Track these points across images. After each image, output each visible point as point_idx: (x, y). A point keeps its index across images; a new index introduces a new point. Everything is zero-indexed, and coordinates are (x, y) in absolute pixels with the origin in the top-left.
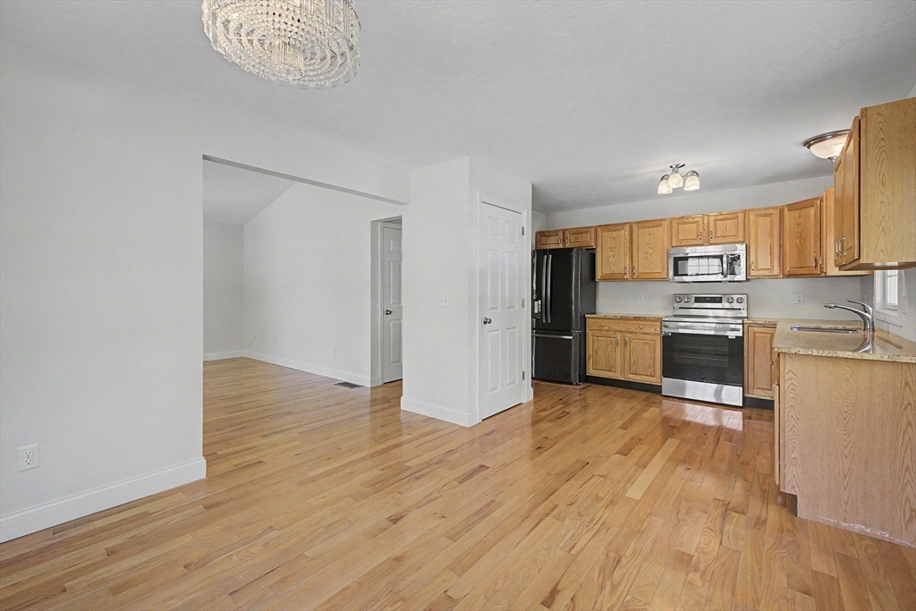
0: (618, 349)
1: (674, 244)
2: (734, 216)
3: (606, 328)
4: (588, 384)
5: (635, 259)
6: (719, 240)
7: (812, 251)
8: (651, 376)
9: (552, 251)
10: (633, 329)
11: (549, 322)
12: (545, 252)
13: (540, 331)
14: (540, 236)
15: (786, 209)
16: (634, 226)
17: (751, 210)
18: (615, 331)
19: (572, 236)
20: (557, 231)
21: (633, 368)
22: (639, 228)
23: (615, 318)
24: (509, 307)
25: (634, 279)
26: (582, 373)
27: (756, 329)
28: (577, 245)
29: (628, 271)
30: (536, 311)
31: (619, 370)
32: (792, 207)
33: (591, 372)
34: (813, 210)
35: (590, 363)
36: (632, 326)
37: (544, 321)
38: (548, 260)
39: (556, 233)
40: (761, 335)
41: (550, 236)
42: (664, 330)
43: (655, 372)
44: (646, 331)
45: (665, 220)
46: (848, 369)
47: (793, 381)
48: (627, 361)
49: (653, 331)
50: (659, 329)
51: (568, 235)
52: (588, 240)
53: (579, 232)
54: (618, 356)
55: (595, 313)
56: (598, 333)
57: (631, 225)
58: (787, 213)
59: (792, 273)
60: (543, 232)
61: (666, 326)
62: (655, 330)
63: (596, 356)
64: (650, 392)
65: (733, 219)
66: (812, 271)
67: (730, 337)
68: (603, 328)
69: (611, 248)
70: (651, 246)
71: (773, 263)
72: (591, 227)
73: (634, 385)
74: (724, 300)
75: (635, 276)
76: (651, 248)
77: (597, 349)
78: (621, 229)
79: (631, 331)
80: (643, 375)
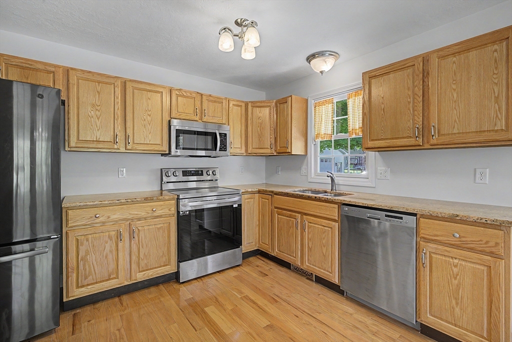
2: (218, 100)
5: (129, 124)
7: (269, 138)
10: (142, 215)
15: (250, 104)
16: (129, 84)
17: (229, 99)
18: (117, 221)
19: (15, 71)
21: (143, 264)
22: (135, 89)
23: (118, 204)
25: (130, 151)
27: (246, 196)
29: (120, 140)
32: (254, 104)
33: (72, 294)
34: (269, 108)
36: (140, 210)
40: (249, 200)
45: (164, 87)
48: (134, 258)
49: (166, 212)
50: (173, 209)
57: (124, 82)
58: (250, 107)
59: (254, 152)
62: (170, 210)
63: (84, 265)
64: (160, 283)
65: (219, 103)
66: (268, 151)
67: (234, 206)
68: (98, 220)
69: (93, 106)
70: (149, 113)
71: (241, 144)
72: (59, 67)
73: (139, 285)
74: (204, 173)
75: (128, 147)
76: (150, 116)
77: (87, 253)
78: (110, 84)
79: (139, 216)
80: (156, 268)
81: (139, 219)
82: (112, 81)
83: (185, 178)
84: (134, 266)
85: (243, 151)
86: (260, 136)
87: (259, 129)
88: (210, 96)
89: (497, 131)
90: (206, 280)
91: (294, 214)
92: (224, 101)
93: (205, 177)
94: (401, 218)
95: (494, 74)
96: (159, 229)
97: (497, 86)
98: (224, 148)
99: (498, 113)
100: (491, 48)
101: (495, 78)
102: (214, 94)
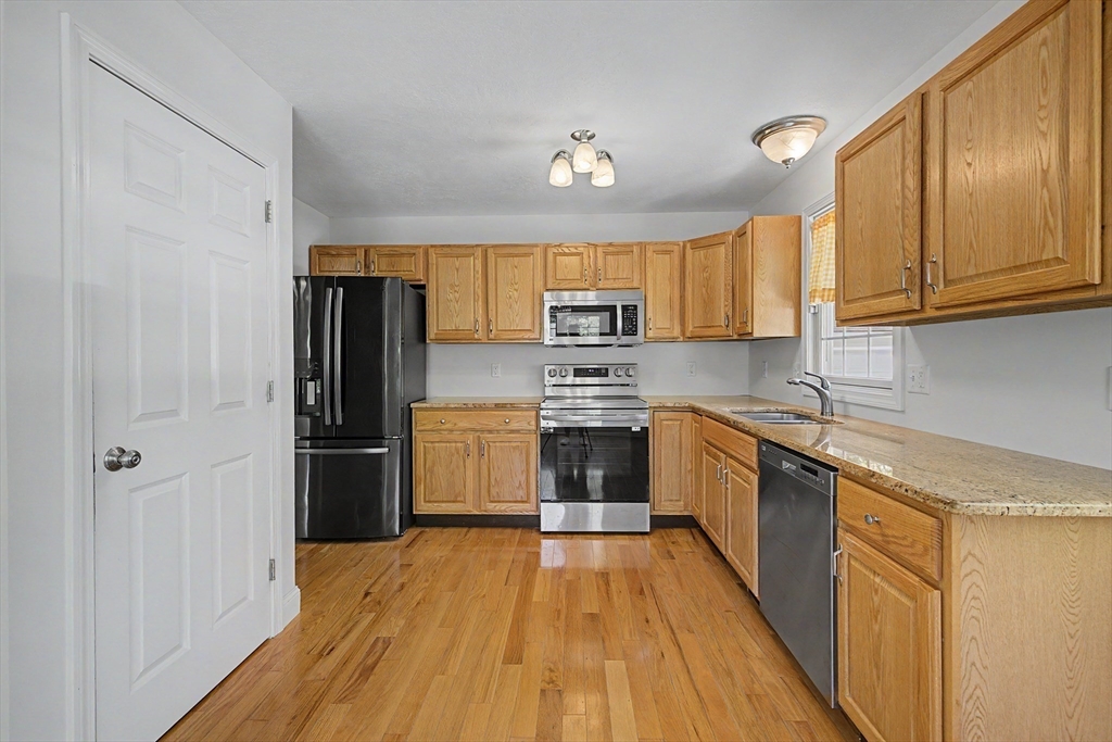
0: (469, 462)
1: (549, 287)
2: (625, 249)
3: (448, 426)
4: (418, 530)
5: (492, 306)
6: (609, 284)
7: (722, 306)
8: (523, 502)
9: (343, 281)
10: (493, 425)
11: (339, 421)
12: (329, 281)
13: (322, 443)
14: (319, 252)
15: (688, 245)
16: (490, 251)
17: (649, 244)
18: (465, 431)
19: (384, 260)
20: (355, 248)
21: (494, 491)
22: (497, 256)
23: (465, 408)
24: (224, 406)
25: (492, 341)
26: (405, 512)
27: (663, 415)
28: (393, 274)
29: (480, 327)
30: (311, 401)
31: (470, 497)
32: (696, 244)
33: (422, 507)
34: (722, 248)
35: (420, 492)
36: (492, 420)
37: (328, 421)
38: (336, 299)
39: (351, 251)
40: (670, 422)
41: (339, 255)
42: (543, 423)
43: (528, 495)
44: (514, 426)
45: (536, 246)
46: (1076, 537)
47: (976, 578)
48: (484, 483)
49: (525, 426)
50: (533, 423)
51: (373, 255)
52: (412, 271)
53: (394, 253)
54: (470, 473)
55: (423, 399)
56: (436, 437)
57: (485, 249)
58: (689, 251)
59: (696, 334)
60: (324, 247)
61: (545, 418)
62: (529, 423)
63: (431, 477)
64: (521, 527)
65: (627, 253)
66: (722, 331)
67: (633, 429)
68: (443, 427)
69: (452, 286)
70: (516, 287)
71: (672, 320)
72: (417, 247)
73: (494, 521)
74: (611, 373)
75: (491, 336)
76: (516, 290)
77: (434, 464)
78: (468, 256)
79: (489, 428)
80: (510, 502)
81: (490, 432)
82: (470, 251)
83: (578, 380)
84: (484, 492)
85: (677, 332)
86: (708, 303)
87: (704, 290)
88: (610, 244)
89: (1047, 263)
90: (580, 541)
91: (719, 453)
92: (635, 249)
93: (611, 379)
94: (815, 473)
95: (1041, 107)
96: (514, 448)
97: (1046, 140)
98: (631, 330)
99: (1049, 214)
100: (1035, 38)
101: (1042, 120)
102: (615, 241)
